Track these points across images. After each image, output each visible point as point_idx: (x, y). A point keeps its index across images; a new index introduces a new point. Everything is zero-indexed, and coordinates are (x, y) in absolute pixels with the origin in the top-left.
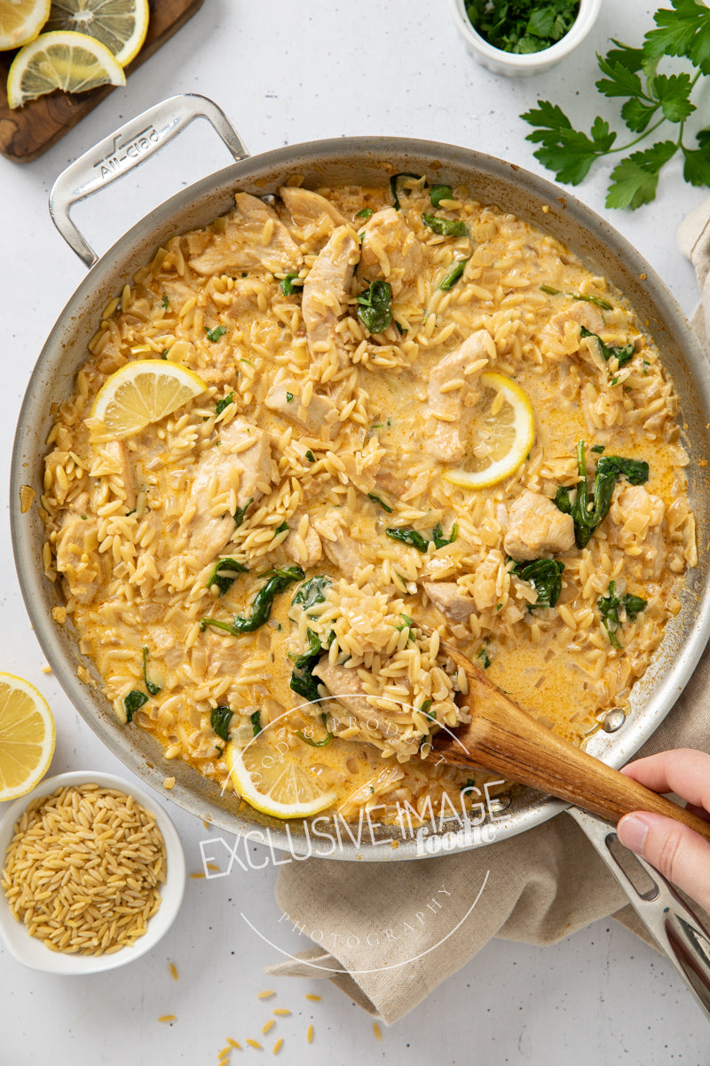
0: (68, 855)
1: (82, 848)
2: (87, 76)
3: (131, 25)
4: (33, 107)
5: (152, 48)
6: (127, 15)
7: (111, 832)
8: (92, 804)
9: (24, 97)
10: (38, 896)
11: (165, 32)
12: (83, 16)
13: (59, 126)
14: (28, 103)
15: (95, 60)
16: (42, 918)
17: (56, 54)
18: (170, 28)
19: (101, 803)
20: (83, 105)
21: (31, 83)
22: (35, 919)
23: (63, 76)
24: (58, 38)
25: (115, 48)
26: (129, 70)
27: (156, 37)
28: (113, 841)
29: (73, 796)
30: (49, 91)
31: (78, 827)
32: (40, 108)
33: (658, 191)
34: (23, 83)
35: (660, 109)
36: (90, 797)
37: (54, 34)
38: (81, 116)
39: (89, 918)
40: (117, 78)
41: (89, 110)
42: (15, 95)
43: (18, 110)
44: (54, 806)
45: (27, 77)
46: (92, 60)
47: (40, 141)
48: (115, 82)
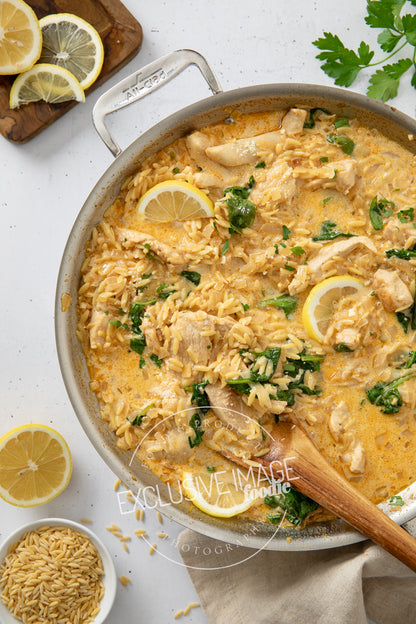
0: (39, 575)
1: (46, 569)
2: (62, 93)
3: (93, 63)
4: (25, 109)
5: (104, 78)
6: (90, 57)
7: (62, 554)
8: (47, 539)
9: (20, 102)
10: (28, 603)
11: (113, 69)
12: (63, 56)
13: (41, 124)
14: (22, 107)
15: (67, 84)
16: (33, 617)
17: (43, 78)
18: (117, 66)
19: (52, 537)
20: (58, 111)
21: (25, 94)
22: (30, 619)
23: (47, 92)
24: (45, 68)
25: (80, 77)
26: (88, 92)
27: (108, 72)
28: (65, 559)
29: (34, 537)
30: (36, 100)
31: (42, 555)
32: (31, 111)
33: (399, 91)
34: (20, 93)
35: (404, 37)
36: (45, 535)
37: (43, 65)
38: (56, 118)
39: (62, 611)
40: (80, 97)
41: (62, 114)
42: (15, 100)
43: (16, 110)
44: (24, 547)
45: (23, 90)
46: (66, 84)
47: (29, 132)
48: (78, 100)
